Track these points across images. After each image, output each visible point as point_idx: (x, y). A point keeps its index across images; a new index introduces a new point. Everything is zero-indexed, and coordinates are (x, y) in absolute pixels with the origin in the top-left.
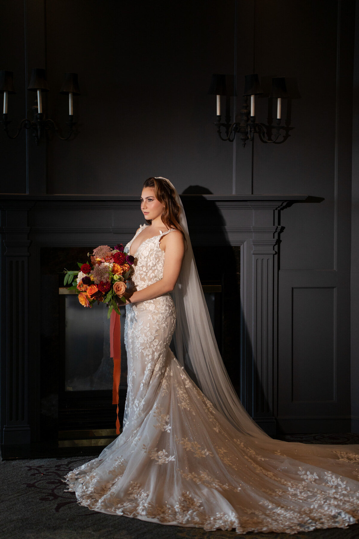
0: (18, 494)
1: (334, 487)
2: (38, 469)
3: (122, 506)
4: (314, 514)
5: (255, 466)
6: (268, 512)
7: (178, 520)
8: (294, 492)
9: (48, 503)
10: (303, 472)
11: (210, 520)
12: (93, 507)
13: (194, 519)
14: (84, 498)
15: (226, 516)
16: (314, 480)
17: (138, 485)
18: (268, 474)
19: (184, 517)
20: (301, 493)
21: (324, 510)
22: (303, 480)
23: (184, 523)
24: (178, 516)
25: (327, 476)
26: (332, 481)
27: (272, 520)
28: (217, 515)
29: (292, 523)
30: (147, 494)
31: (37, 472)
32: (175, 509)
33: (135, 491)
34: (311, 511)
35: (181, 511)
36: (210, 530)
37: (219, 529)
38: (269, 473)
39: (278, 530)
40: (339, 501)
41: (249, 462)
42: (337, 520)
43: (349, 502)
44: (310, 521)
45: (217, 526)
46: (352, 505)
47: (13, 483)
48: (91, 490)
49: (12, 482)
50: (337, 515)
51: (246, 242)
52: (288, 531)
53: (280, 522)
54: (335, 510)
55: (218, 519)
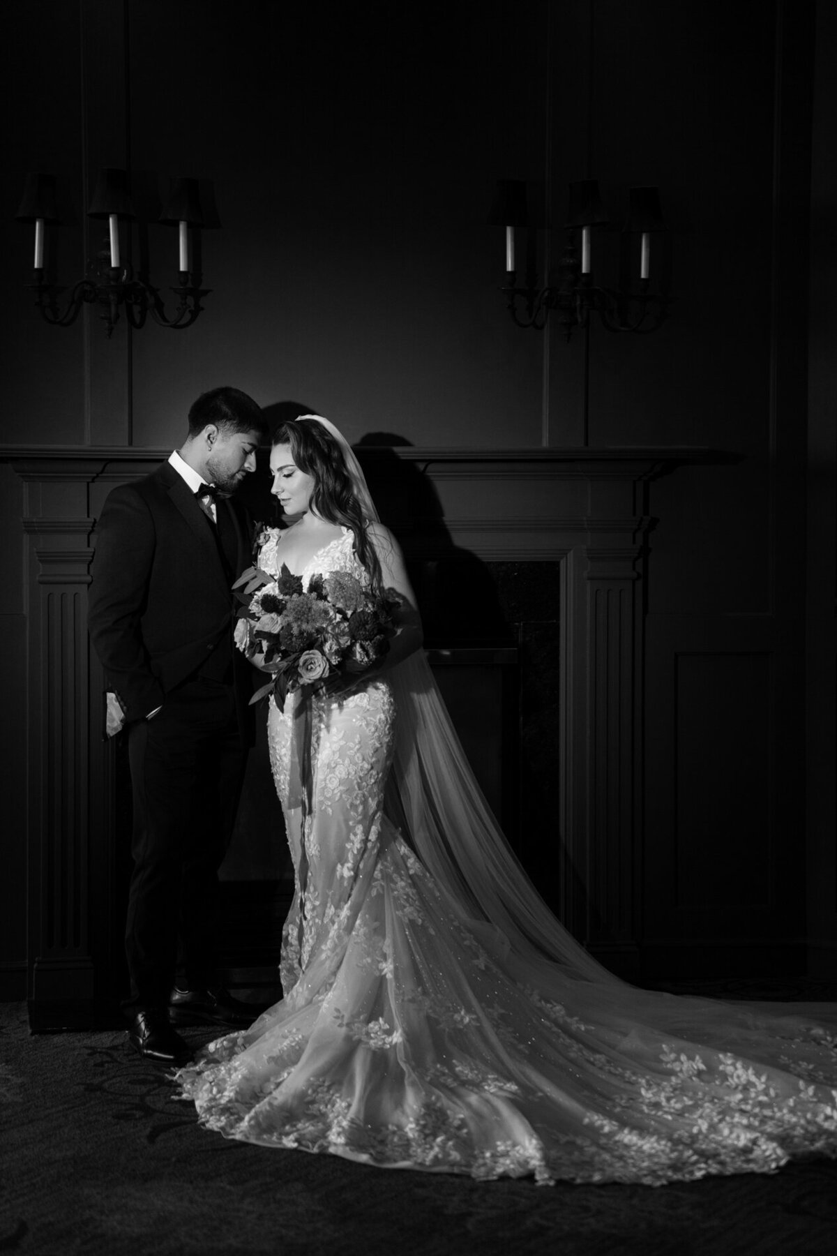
0: (66, 1106)
1: (740, 1088)
2: (109, 1051)
3: (295, 1129)
4: (702, 1144)
5: (568, 1041)
6: (603, 1141)
7: (415, 1158)
8: (653, 1100)
9: (132, 1125)
10: (673, 1056)
11: (484, 1158)
12: (233, 1131)
13: (449, 1155)
14: (214, 1113)
15: (517, 1148)
16: (695, 1072)
17: (327, 1084)
18: (595, 1059)
19: (427, 1151)
20: (668, 1099)
21: (722, 1135)
22: (672, 1073)
23: (427, 1163)
24: (414, 1149)
25: (724, 1064)
26: (735, 1075)
27: (613, 1156)
28: (498, 1146)
29: (656, 1163)
30: (347, 1104)
31: (109, 1059)
32: (407, 1133)
33: (320, 1095)
34: (694, 1138)
35: (419, 1136)
36: (485, 1179)
37: (504, 1177)
38: (598, 1056)
39: (624, 1179)
40: (751, 1116)
41: (554, 1032)
42: (751, 1156)
43: (772, 1118)
44: (695, 1158)
45: (500, 1170)
46: (780, 1124)
47: (55, 1082)
48: (229, 1096)
49: (53, 1079)
50: (750, 1145)
51: (572, 552)
52: (647, 1181)
53: (631, 1161)
54: (746, 1135)
55: (499, 1157)
